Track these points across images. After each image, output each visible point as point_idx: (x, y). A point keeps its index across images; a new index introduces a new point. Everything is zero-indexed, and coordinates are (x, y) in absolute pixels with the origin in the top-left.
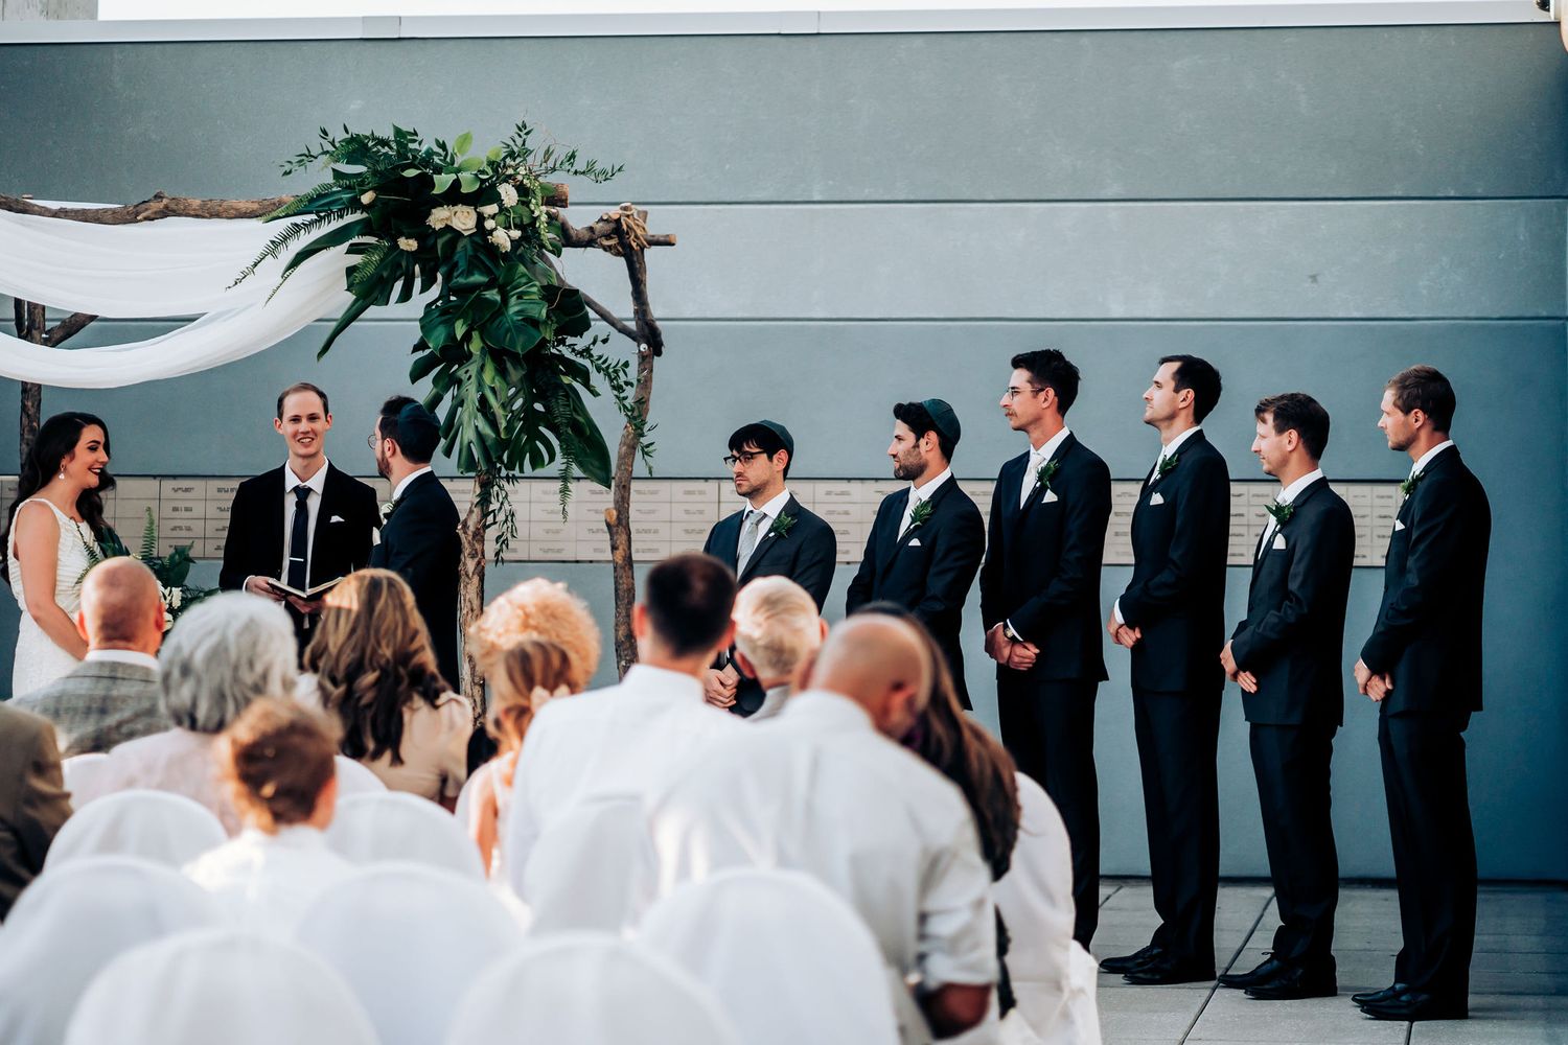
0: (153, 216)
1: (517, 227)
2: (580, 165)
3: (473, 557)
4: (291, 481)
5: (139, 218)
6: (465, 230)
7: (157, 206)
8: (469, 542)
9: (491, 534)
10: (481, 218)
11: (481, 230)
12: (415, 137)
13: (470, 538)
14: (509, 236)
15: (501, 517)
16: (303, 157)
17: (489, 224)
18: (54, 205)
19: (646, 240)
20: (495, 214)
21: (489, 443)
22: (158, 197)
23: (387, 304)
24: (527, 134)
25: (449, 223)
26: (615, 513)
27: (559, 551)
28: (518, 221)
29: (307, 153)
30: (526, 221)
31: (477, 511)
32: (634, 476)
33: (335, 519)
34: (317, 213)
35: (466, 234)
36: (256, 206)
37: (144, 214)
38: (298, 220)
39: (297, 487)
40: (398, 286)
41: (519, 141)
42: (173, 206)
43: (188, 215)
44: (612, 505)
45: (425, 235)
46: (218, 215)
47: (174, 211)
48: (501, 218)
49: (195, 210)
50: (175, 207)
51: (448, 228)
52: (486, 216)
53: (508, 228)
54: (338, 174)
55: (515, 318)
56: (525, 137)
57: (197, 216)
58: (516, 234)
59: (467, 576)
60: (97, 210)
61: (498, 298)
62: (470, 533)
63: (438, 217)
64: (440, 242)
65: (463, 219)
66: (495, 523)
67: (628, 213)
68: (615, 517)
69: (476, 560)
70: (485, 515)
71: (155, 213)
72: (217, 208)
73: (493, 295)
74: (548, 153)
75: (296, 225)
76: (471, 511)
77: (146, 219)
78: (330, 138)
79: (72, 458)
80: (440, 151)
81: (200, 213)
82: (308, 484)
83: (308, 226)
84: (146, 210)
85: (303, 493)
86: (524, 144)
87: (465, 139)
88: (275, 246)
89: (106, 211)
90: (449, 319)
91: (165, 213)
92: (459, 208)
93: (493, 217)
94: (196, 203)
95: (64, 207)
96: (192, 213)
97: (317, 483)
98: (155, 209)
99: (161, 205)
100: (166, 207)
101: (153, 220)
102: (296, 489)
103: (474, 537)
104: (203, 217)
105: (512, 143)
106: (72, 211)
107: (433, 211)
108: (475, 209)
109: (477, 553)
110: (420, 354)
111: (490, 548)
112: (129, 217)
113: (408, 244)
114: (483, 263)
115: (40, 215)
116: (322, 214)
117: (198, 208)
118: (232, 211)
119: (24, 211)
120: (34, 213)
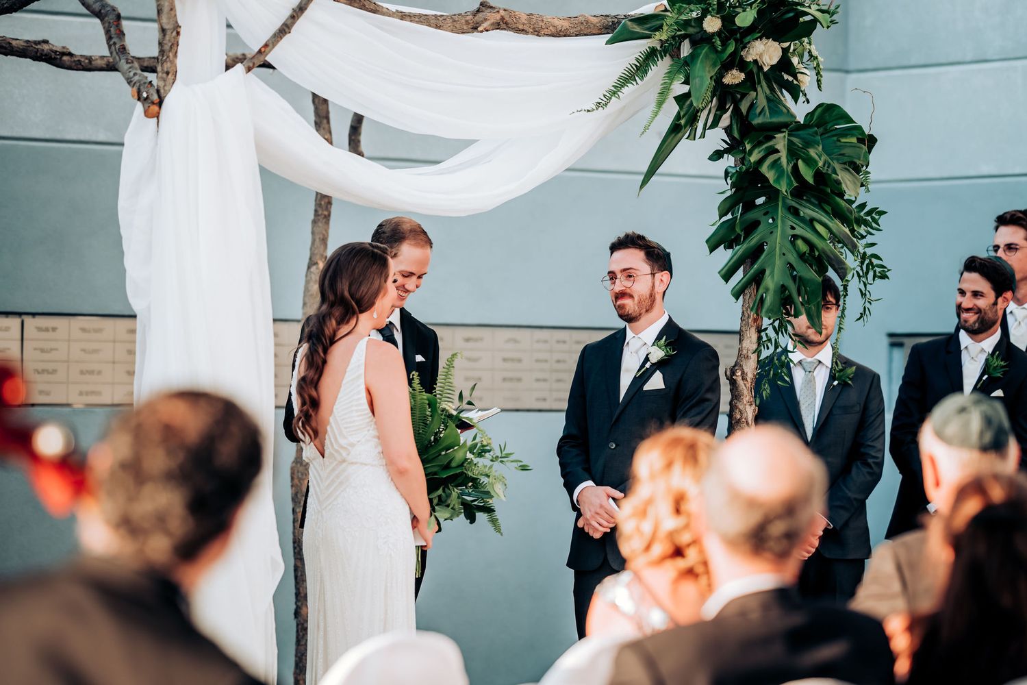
5: (480, 29)
7: (494, 17)
10: (786, 53)
18: (393, 8)
23: (692, 139)
25: (758, 57)
35: (767, 68)
36: (566, 25)
37: (485, 25)
42: (507, 18)
46: (537, 32)
47: (507, 24)
49: (524, 24)
50: (510, 21)
51: (757, 63)
57: (523, 31)
60: (436, 16)
65: (769, 54)
71: (492, 24)
72: (540, 24)
81: (526, 27)
84: (486, 20)
89: (445, 18)
91: (501, 25)
94: (523, 17)
96: (521, 27)
98: (492, 21)
99: (498, 17)
100: (502, 18)
106: (415, 16)
117: (526, 22)
118: (551, 28)
119: (374, 11)
120: (383, 14)
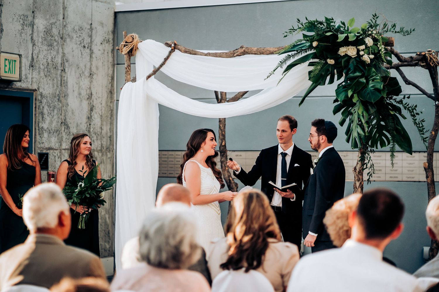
0: (240, 54)
1: (372, 54)
2: (398, 29)
3: (358, 181)
4: (280, 150)
5: (235, 55)
6: (353, 56)
8: (357, 175)
9: (366, 172)
10: (358, 51)
11: (359, 56)
12: (333, 21)
13: (357, 174)
14: (369, 58)
15: (369, 165)
16: (292, 30)
17: (362, 53)
18: (206, 52)
19: (437, 63)
20: (364, 49)
21: (362, 137)
22: (242, 47)
23: (324, 85)
24: (377, 18)
25: (346, 53)
26: (427, 164)
27: (413, 178)
28: (373, 51)
29: (293, 28)
30: (376, 51)
31: (360, 163)
32: (435, 150)
33: (296, 165)
34: (297, 51)
35: (353, 57)
36: (275, 50)
38: (290, 54)
39: (282, 152)
40: (328, 78)
41: (374, 21)
42: (246, 50)
43: (252, 54)
44: (426, 161)
45: (337, 58)
46: (262, 53)
47: (247, 52)
48: (367, 51)
49: (254, 51)
51: (346, 55)
52: (360, 50)
53: (369, 54)
54: (305, 36)
55: (371, 89)
56: (376, 19)
57: (255, 54)
58: (372, 56)
59: (356, 188)
60: (220, 53)
61: (365, 81)
62: (357, 172)
63: (342, 51)
64: (343, 61)
65: (351, 51)
66: (367, 168)
67: (430, 53)
68: (427, 166)
69: (360, 182)
70: (363, 165)
71: (241, 53)
72: (262, 51)
73: (363, 80)
74: (385, 25)
75: (289, 55)
76: (358, 163)
77: (238, 55)
78: (301, 22)
79: (205, 144)
80: (343, 26)
82: (286, 152)
83: (293, 56)
84: (237, 52)
85: (284, 155)
86: (376, 22)
87: (352, 20)
88: (282, 63)
89: (223, 53)
90: (346, 89)
91: (244, 53)
92: (350, 47)
93: (363, 50)
94: (255, 49)
95: (209, 52)
97: (289, 151)
98: (240, 52)
99: (242, 50)
100: (244, 51)
101: (240, 56)
102: (282, 153)
103: (359, 173)
104: (258, 54)
105: (371, 22)
107: (340, 48)
108: (356, 47)
109: (360, 179)
110: (337, 104)
111: (365, 177)
112: (232, 55)
113: (331, 62)
114: (360, 68)
115: (201, 55)
116: (299, 51)
117: (255, 51)
118: (268, 52)
119: (195, 54)
120: (198, 55)
